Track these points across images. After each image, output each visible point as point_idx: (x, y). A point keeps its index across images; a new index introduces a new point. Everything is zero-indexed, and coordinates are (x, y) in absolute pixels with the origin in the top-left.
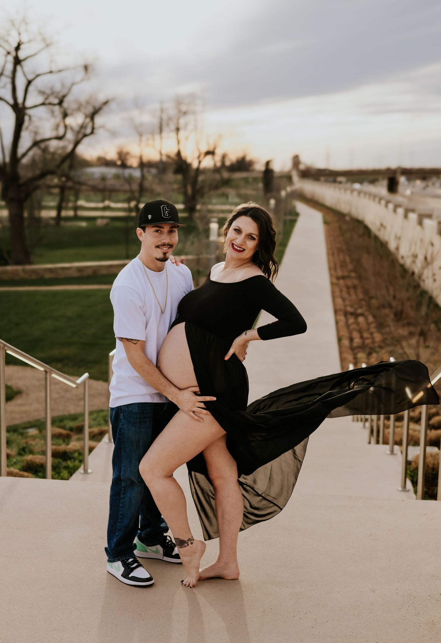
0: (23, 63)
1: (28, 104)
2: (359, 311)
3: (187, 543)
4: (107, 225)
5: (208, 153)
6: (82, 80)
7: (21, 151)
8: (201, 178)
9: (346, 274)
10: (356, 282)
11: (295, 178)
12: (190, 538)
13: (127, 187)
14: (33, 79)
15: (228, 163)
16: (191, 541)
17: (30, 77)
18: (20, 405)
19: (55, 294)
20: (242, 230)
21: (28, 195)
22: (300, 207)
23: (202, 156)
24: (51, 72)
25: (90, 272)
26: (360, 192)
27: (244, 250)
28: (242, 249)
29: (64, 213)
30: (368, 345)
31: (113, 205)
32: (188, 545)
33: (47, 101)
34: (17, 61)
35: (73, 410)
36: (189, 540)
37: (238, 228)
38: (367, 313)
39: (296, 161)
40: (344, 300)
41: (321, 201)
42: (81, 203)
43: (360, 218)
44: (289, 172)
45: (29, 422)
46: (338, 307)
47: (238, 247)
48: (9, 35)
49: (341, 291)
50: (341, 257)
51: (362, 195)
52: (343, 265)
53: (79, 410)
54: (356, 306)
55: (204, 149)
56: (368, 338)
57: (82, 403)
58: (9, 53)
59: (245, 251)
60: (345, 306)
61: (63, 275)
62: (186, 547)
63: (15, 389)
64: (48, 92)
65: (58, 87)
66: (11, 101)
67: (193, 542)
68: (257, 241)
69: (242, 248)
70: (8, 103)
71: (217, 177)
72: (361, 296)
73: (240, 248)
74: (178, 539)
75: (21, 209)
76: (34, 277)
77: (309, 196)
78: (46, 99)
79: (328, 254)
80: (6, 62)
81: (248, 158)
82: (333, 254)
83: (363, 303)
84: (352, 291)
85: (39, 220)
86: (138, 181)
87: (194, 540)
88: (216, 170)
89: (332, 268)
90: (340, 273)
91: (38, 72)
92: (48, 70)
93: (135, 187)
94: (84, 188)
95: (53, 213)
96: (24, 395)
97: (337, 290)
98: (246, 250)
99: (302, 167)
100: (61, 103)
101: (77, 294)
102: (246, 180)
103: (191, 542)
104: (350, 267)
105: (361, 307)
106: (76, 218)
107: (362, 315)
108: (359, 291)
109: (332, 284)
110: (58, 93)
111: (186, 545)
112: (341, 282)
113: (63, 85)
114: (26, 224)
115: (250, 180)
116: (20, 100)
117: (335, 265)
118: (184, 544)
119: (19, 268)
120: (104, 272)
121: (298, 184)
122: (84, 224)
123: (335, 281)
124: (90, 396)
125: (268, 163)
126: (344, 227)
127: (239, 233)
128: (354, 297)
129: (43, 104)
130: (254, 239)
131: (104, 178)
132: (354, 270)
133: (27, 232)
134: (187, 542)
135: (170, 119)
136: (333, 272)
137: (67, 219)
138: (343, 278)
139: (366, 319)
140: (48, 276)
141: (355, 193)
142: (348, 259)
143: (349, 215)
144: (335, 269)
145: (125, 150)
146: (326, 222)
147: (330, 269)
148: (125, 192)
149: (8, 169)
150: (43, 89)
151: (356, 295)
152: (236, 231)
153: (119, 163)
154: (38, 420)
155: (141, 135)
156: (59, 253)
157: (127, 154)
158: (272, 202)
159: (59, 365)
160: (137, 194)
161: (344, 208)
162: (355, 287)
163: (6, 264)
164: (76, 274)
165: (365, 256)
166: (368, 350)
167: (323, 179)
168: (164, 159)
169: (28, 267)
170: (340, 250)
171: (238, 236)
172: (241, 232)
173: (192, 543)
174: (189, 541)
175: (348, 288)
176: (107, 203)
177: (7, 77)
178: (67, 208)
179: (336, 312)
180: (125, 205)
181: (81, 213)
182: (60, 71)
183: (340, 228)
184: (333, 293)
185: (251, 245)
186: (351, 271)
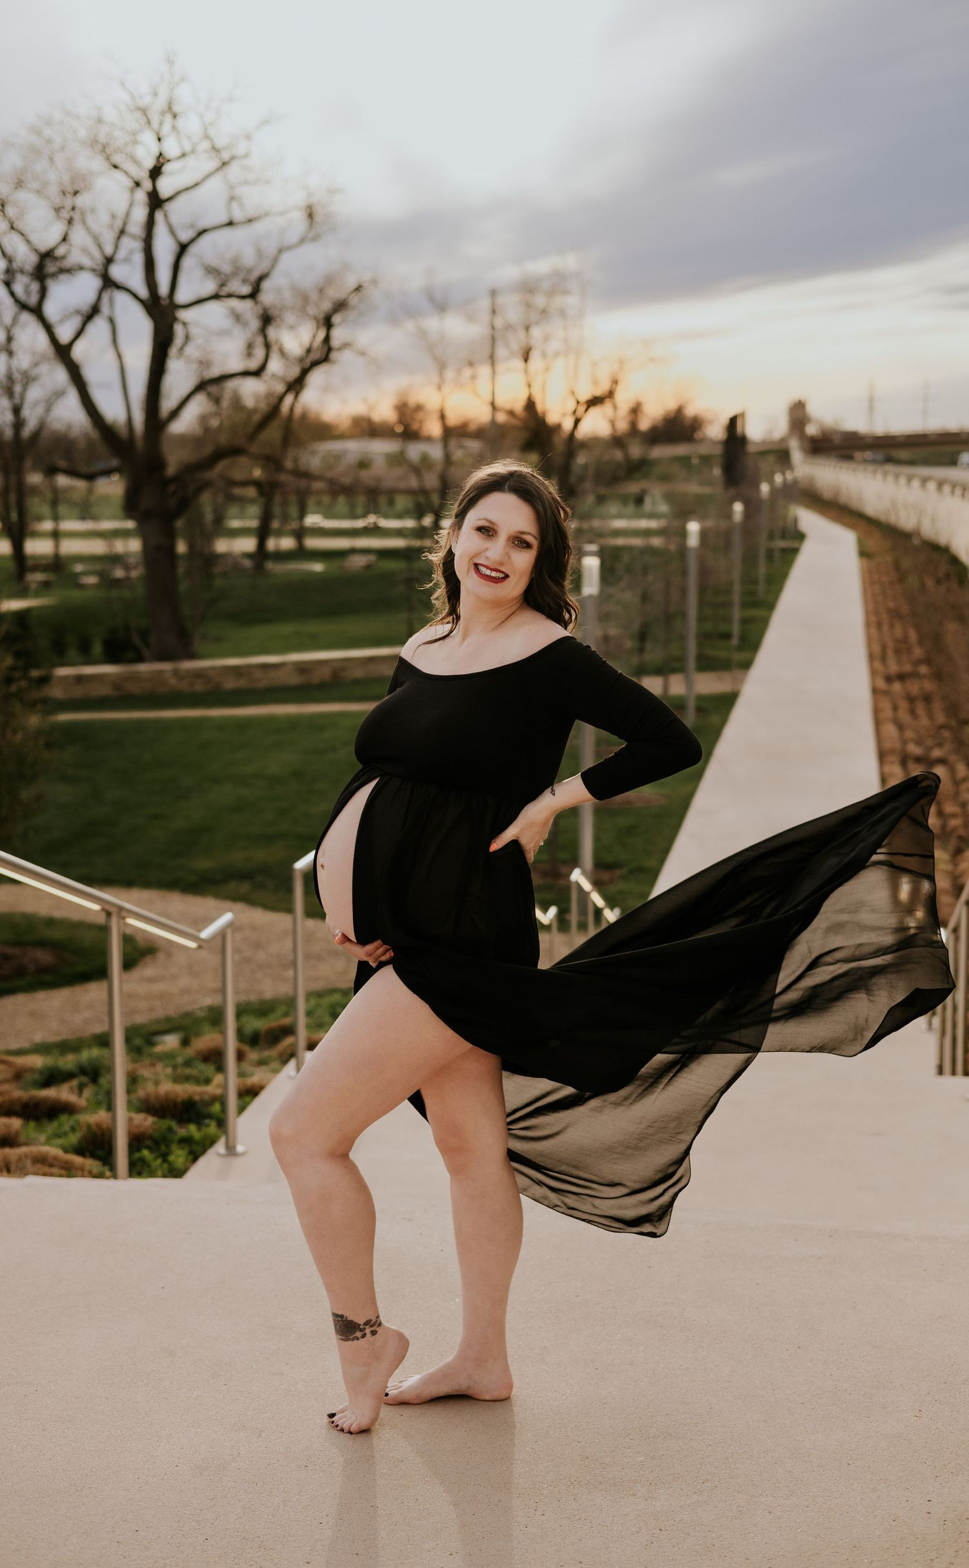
0: (170, 207)
1: (182, 296)
2: (937, 753)
3: (361, 1330)
4: (368, 567)
5: (594, 402)
6: (302, 241)
7: (168, 404)
8: (581, 459)
9: (907, 668)
10: (929, 686)
11: (797, 456)
12: (371, 1320)
13: (413, 483)
14: (192, 241)
15: (644, 425)
16: (371, 1326)
17: (184, 237)
18: (150, 980)
19: (243, 725)
20: (497, 526)
21: (185, 504)
22: (808, 519)
23: (581, 409)
24: (230, 224)
25: (325, 674)
26: (940, 485)
27: (507, 576)
28: (501, 575)
29: (271, 544)
30: (954, 830)
31: (384, 523)
32: (364, 1336)
33: (225, 291)
34: (156, 202)
35: (270, 989)
36: (367, 1323)
37: (487, 524)
38: (953, 758)
39: (798, 415)
40: (901, 727)
41: (855, 504)
42: (313, 520)
43: (942, 540)
44: (783, 440)
45: (168, 1019)
46: (888, 745)
47: (492, 570)
48: (135, 142)
49: (895, 708)
50: (898, 631)
51: (947, 489)
52: (902, 647)
53: (284, 989)
54: (929, 742)
55: (585, 395)
56: (954, 816)
57: (290, 973)
58: (138, 184)
59: (508, 579)
60: (904, 742)
61: (264, 680)
62: (358, 1339)
63: (141, 943)
64: (226, 269)
65: (248, 258)
66: (143, 292)
67: (377, 1329)
68: (536, 550)
69: (503, 572)
70: (135, 296)
71: (618, 455)
72: (941, 718)
73: (498, 573)
74: (342, 1316)
75: (171, 536)
76: (199, 687)
77: (827, 495)
78: (222, 285)
79: (868, 624)
80: (131, 205)
81: (690, 412)
82: (879, 625)
83: (946, 734)
84: (920, 709)
85: (212, 559)
86: (439, 468)
87: (380, 1324)
88: (617, 441)
89: (876, 657)
90: (893, 667)
91: (202, 224)
92: (224, 219)
93: (431, 481)
94: (318, 485)
95: (248, 544)
96: (161, 956)
97: (886, 705)
98: (511, 576)
99: (811, 430)
100: (253, 295)
101: (293, 723)
102: (684, 461)
103: (373, 1329)
104: (918, 652)
105: (940, 745)
106: (301, 553)
107: (942, 761)
108: (937, 706)
109: (875, 691)
110: (249, 271)
111: (359, 1334)
112: (897, 687)
113: (260, 253)
114: (181, 570)
115: (695, 461)
116: (163, 289)
117: (884, 648)
118: (354, 1333)
119: (166, 666)
120: (358, 673)
121: (804, 468)
122: (318, 567)
123: (881, 684)
124: (307, 957)
125: (733, 422)
126: (907, 563)
127: (490, 536)
128: (924, 721)
129: (216, 297)
130: (528, 546)
131: (363, 464)
132: (927, 661)
133: (183, 586)
134: (361, 1327)
135: (509, 327)
136: (878, 665)
137: (282, 556)
138: (901, 677)
139: (952, 770)
140: (230, 684)
141: (932, 486)
142: (913, 636)
143: (916, 533)
144: (883, 659)
145: (412, 401)
146: (863, 553)
147: (871, 657)
148: (409, 492)
149: (140, 444)
150: (214, 261)
151: (931, 716)
152: (481, 532)
153: (399, 429)
154: (187, 1015)
155: (442, 366)
156: (259, 632)
157: (419, 408)
158: (738, 507)
159: (245, 888)
160: (435, 499)
161: (906, 521)
162: (927, 699)
163: (140, 659)
164: (294, 680)
165: (952, 626)
166: (953, 843)
167: (858, 455)
168: (501, 418)
169: (188, 665)
170: (895, 614)
171: (488, 544)
172: (495, 532)
173: (374, 1333)
174: (367, 1327)
175: (911, 700)
176: (372, 519)
177: (133, 237)
178: (279, 534)
179: (882, 756)
180: (410, 523)
181: (312, 543)
182: (250, 221)
183: (897, 566)
184: (876, 711)
185: (523, 561)
186: (919, 662)
